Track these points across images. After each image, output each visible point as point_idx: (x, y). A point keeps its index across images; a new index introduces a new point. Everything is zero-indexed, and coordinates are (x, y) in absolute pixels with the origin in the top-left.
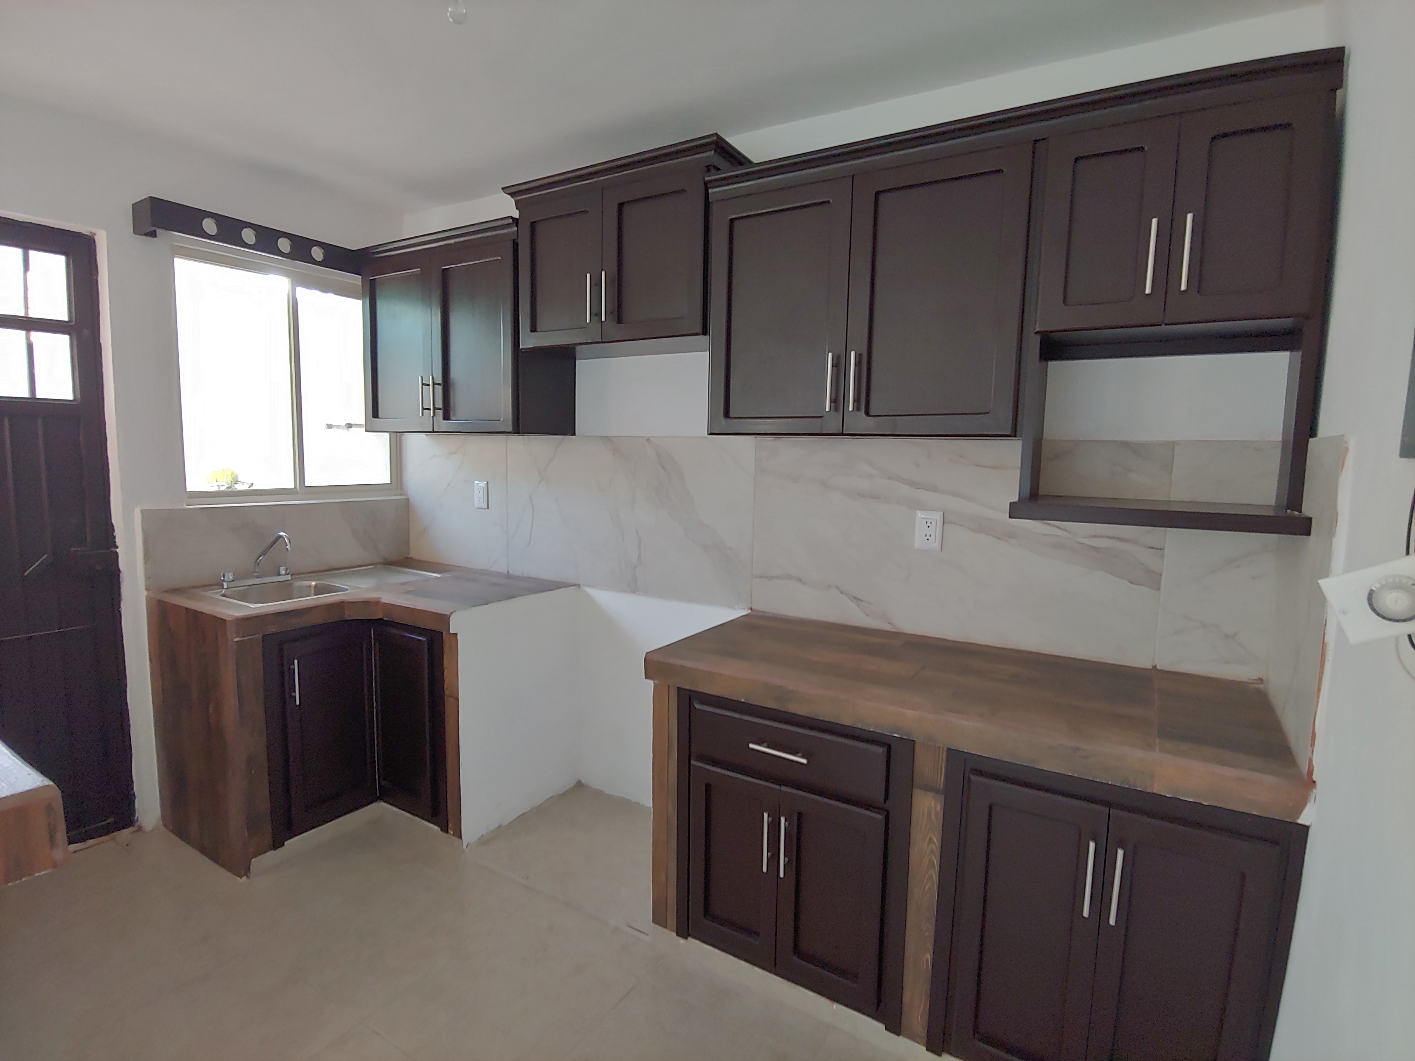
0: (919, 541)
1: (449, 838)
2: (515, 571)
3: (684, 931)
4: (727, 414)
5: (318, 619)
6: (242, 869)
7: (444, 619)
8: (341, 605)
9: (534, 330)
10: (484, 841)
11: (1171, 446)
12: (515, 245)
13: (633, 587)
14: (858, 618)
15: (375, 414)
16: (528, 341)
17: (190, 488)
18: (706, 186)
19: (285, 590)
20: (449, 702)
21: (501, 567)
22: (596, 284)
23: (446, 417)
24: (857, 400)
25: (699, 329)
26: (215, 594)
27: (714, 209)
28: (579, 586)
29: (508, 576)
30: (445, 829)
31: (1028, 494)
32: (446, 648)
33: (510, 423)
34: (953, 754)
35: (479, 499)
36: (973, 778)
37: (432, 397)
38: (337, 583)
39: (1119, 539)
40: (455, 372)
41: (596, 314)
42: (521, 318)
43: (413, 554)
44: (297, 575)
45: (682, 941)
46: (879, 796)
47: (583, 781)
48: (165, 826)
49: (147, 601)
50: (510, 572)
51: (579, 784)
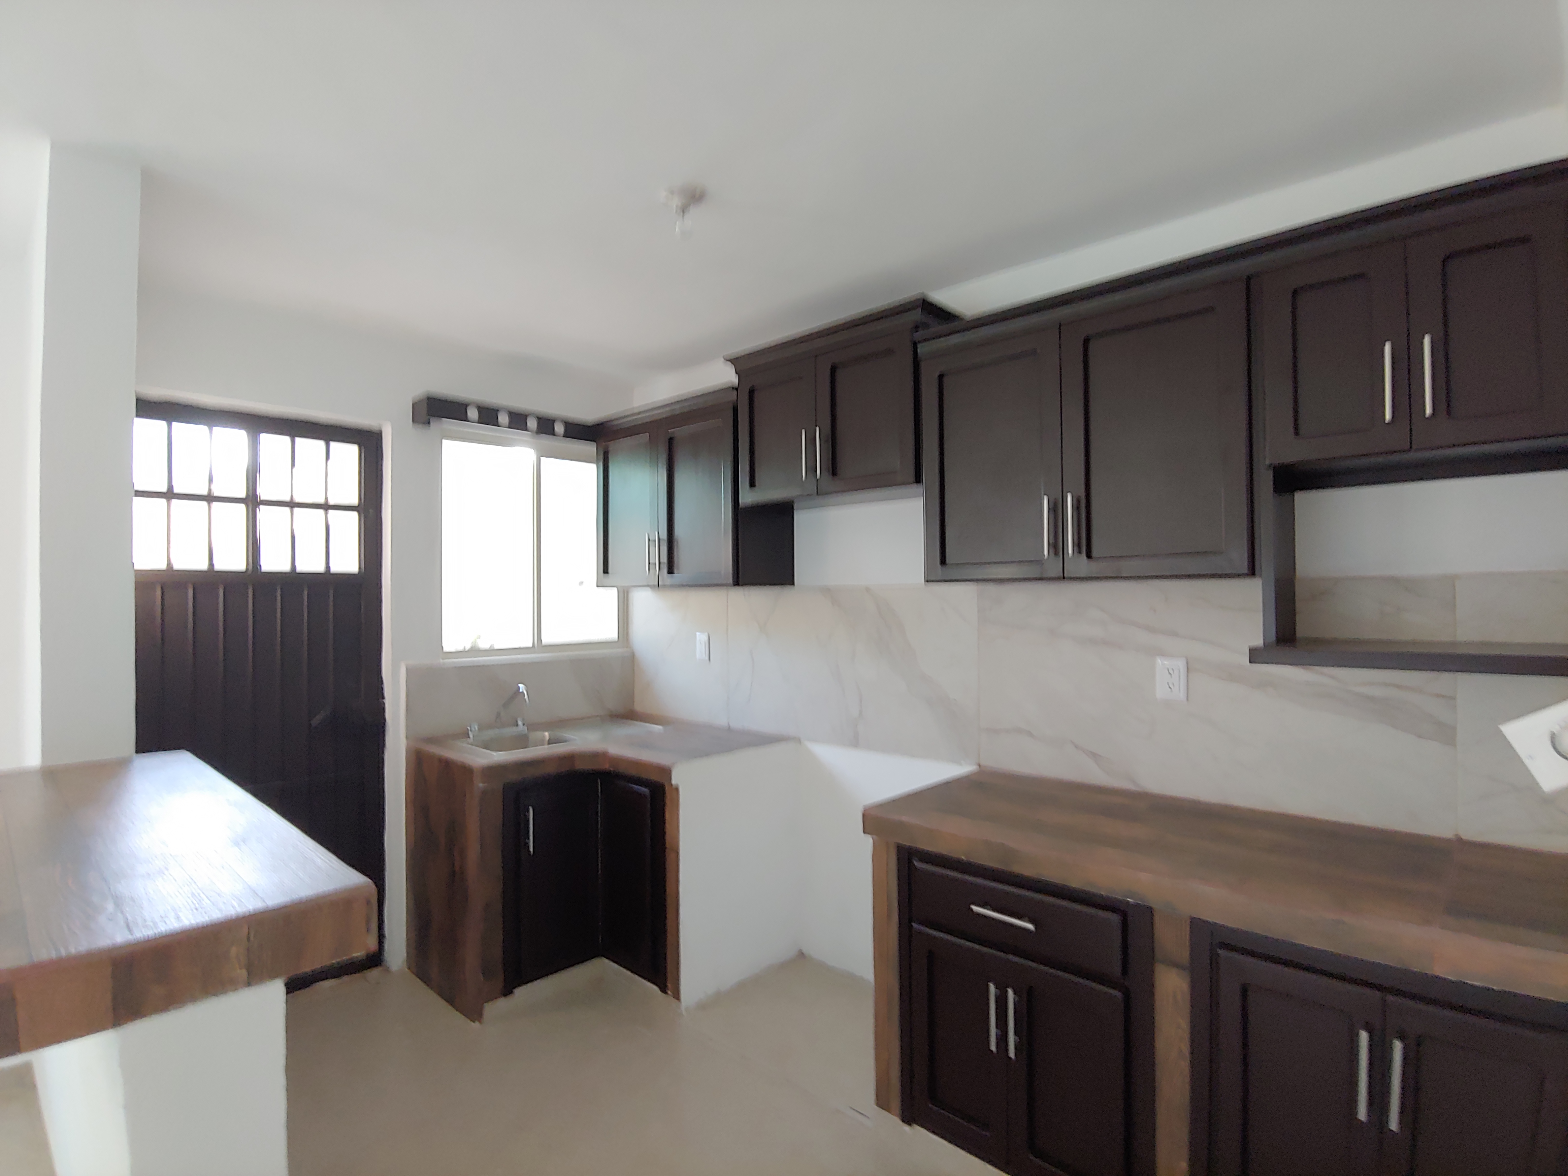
0: (1161, 691)
1: (668, 999)
2: (736, 724)
3: (908, 1119)
4: (943, 562)
5: (551, 770)
6: (474, 1014)
7: (666, 772)
8: (570, 758)
9: (752, 484)
10: (703, 1006)
11: (1451, 581)
12: (735, 410)
13: (855, 742)
14: (1096, 776)
15: (606, 571)
16: (747, 498)
17: (446, 649)
18: (915, 345)
19: (522, 742)
20: (670, 857)
21: (722, 721)
22: (811, 441)
23: (671, 571)
24: (1077, 545)
25: (912, 479)
26: (463, 744)
27: (923, 365)
28: (798, 740)
29: (729, 729)
30: (664, 990)
31: (1274, 639)
32: (668, 801)
33: (731, 576)
34: (1197, 926)
35: (700, 650)
36: (1220, 952)
37: (658, 554)
38: (567, 734)
39: (1398, 687)
40: (678, 531)
41: (811, 469)
42: (741, 475)
43: (638, 708)
44: (533, 727)
45: (906, 1128)
46: (1117, 969)
47: (804, 951)
48: (409, 968)
49: (407, 752)
50: (731, 725)
51: (801, 955)
